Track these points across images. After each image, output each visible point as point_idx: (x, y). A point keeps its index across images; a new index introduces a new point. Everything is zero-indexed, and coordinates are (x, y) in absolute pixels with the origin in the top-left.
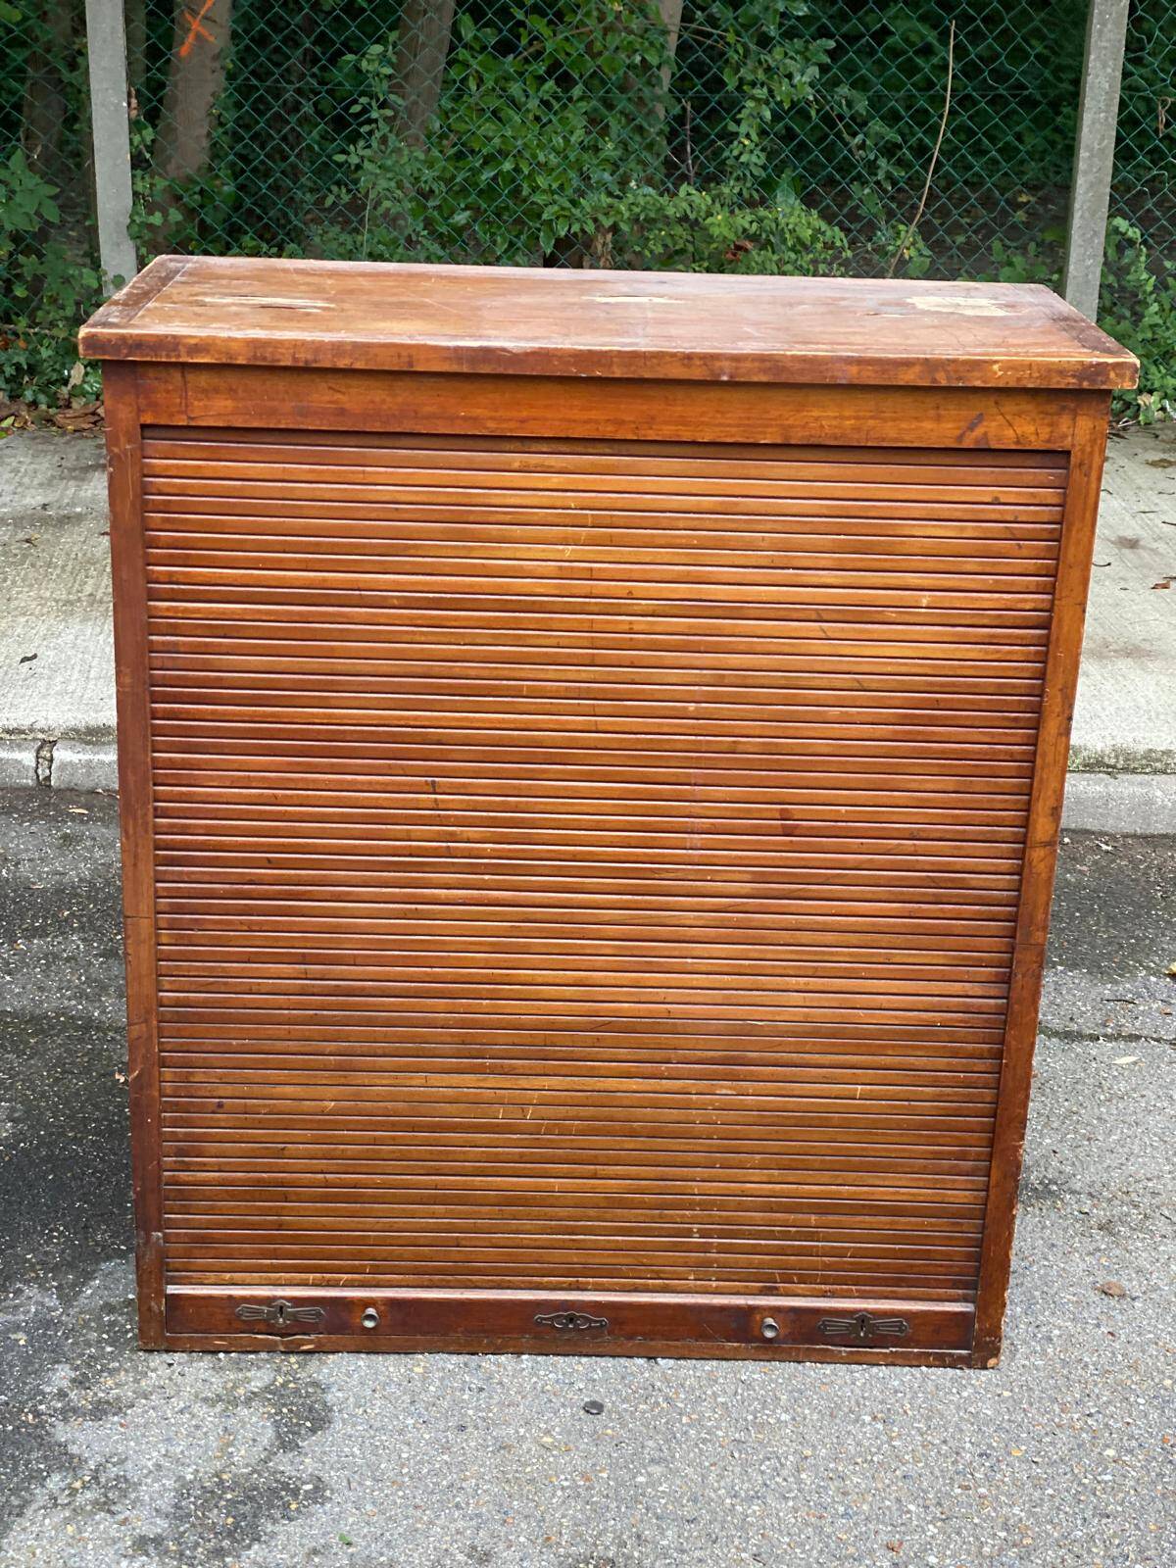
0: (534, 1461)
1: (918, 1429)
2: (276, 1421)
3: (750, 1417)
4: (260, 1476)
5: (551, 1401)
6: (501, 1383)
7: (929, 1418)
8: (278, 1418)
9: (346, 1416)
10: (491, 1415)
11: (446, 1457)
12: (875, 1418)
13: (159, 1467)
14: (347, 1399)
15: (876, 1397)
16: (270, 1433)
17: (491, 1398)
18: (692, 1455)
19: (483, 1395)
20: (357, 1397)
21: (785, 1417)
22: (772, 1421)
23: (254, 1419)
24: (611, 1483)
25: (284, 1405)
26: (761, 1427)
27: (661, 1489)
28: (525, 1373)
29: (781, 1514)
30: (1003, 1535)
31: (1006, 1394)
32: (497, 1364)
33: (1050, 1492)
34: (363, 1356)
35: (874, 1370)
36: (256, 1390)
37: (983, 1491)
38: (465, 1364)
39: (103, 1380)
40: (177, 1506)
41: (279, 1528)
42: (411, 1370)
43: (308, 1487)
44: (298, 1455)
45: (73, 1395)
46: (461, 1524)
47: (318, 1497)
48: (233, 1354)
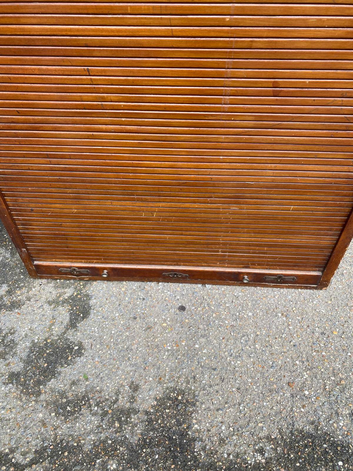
0: (159, 335)
1: (298, 320)
2: (71, 313)
3: (238, 314)
4: (61, 341)
5: (167, 305)
6: (151, 296)
7: (302, 314)
8: (72, 312)
9: (95, 311)
10: (146, 312)
11: (127, 334)
12: (282, 314)
13: (26, 335)
14: (97, 303)
15: (283, 304)
16: (68, 318)
17: (147, 303)
18: (216, 333)
19: (145, 301)
20: (101, 302)
21: (250, 314)
22: (245, 316)
23: (63, 312)
24: (186, 348)
25: (75, 306)
26: (241, 319)
27: (204, 352)
28: (160, 291)
29: (248, 366)
30: (333, 378)
31: (329, 302)
32: (151, 287)
33: (349, 354)
34: (106, 282)
35: (282, 290)
36: (66, 298)
37: (324, 353)
38: (140, 287)
39: (17, 291)
40: (28, 356)
41: (63, 369)
42: (121, 289)
43: (76, 348)
44: (76, 331)
45: (5, 299)
46: (129, 369)
47: (79, 353)
48: (62, 280)
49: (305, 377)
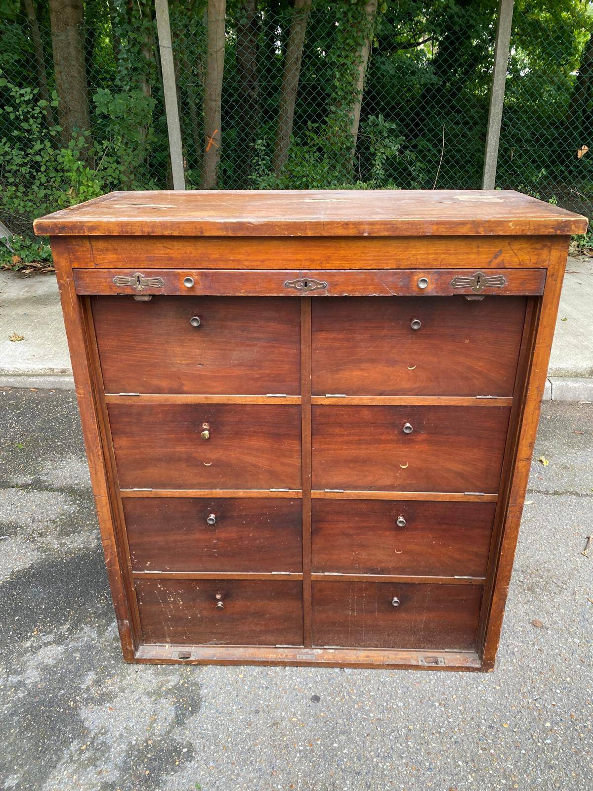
0: (288, 733)
1: (460, 710)
2: (177, 706)
3: (385, 704)
4: (165, 742)
5: (297, 695)
6: (276, 684)
7: (465, 703)
8: (178, 705)
9: (207, 704)
10: (270, 703)
11: (248, 731)
12: (440, 704)
13: (121, 735)
14: (209, 693)
15: (440, 690)
16: (173, 714)
17: (271, 693)
18: (359, 729)
19: (269, 690)
20: (214, 692)
21: (401, 704)
22: (395, 707)
23: (167, 705)
24: (322, 748)
25: (182, 697)
26: (389, 710)
27: (344, 752)
28: (287, 678)
29: (400, 768)
30: (504, 781)
31: (498, 688)
32: (275, 672)
33: (523, 752)
34: (218, 667)
35: (439, 674)
36: (170, 687)
37: (492, 751)
38: (262, 673)
39: (107, 681)
40: (125, 762)
41: (169, 778)
42: (238, 676)
43: (185, 750)
44: (183, 729)
45: (92, 690)
46: (252, 775)
47: (189, 757)
48: (164, 666)
49: (470, 781)
